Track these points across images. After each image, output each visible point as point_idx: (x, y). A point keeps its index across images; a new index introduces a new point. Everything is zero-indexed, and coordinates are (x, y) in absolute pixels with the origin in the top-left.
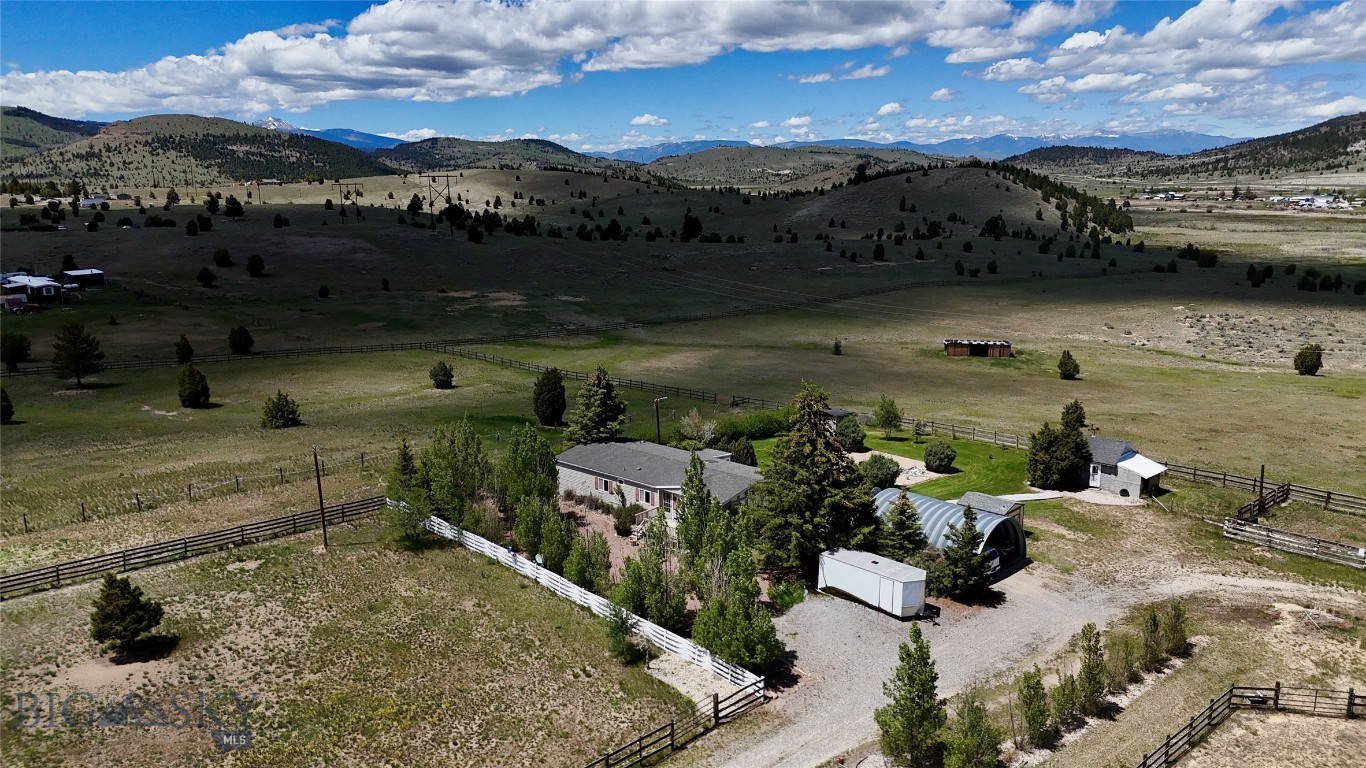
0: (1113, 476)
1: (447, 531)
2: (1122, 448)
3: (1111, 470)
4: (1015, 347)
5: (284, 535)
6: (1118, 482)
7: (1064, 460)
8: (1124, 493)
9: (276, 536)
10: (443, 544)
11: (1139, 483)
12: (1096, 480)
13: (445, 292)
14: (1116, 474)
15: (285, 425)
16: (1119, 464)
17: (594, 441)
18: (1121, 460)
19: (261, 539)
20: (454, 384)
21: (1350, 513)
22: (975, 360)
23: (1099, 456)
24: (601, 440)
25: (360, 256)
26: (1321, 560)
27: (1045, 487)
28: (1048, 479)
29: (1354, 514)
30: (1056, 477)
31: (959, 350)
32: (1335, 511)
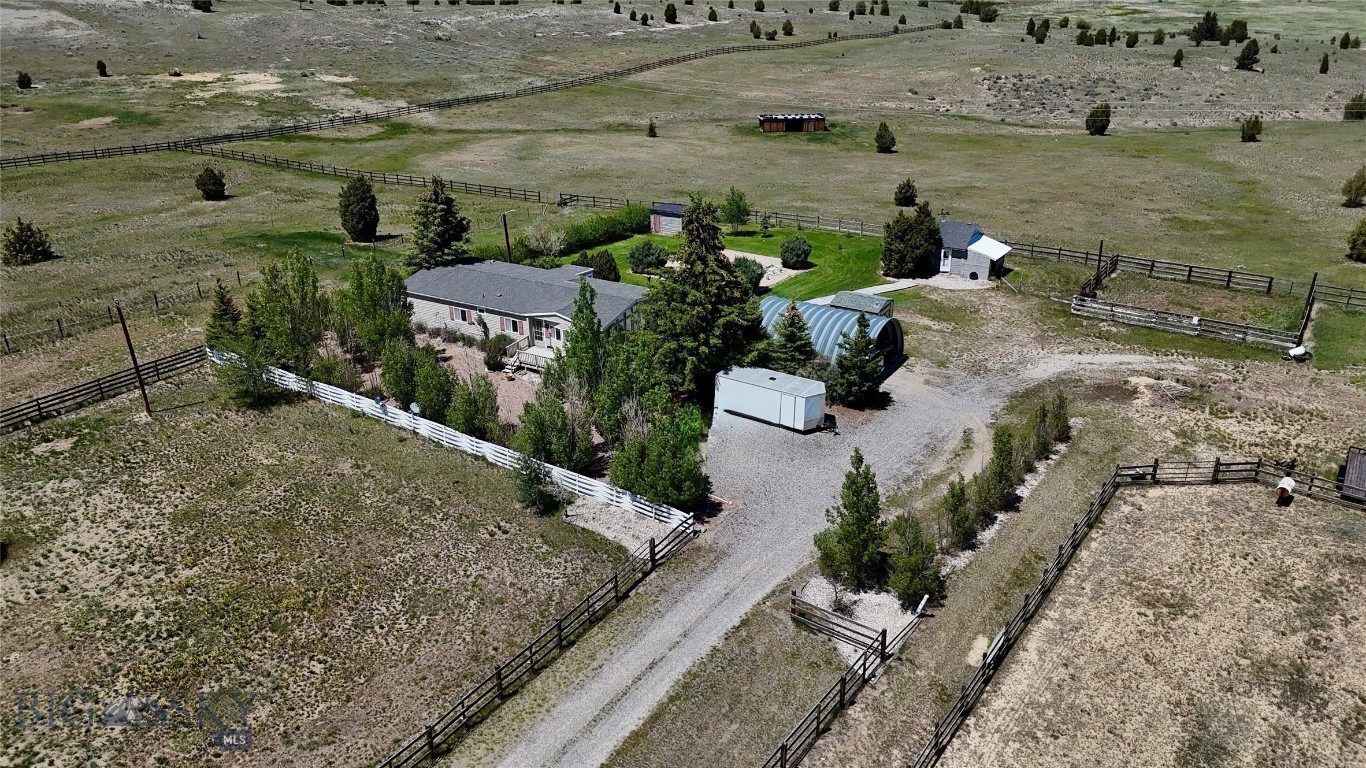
0: (963, 260)
1: (292, 381)
2: (972, 231)
3: (961, 254)
4: (830, 119)
5: (90, 403)
6: (966, 266)
7: (919, 248)
8: (974, 276)
9: (80, 406)
10: (289, 397)
11: (988, 265)
12: (946, 265)
13: (179, 75)
14: (966, 258)
15: (34, 260)
16: (970, 248)
17: (437, 264)
18: (971, 243)
19: (63, 411)
20: (226, 193)
21: (1172, 280)
22: (791, 135)
23: (949, 241)
24: (446, 264)
25: (60, 32)
26: (1159, 330)
27: (898, 276)
28: (902, 268)
29: (1175, 280)
30: (910, 265)
31: (774, 125)
32: (1158, 278)
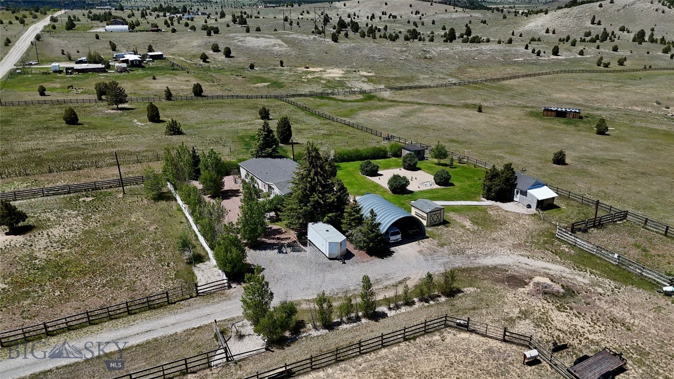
2: (533, 182)
3: (524, 193)
5: (115, 187)
6: (527, 200)
7: (497, 186)
8: (529, 206)
9: (111, 187)
11: (536, 202)
12: (517, 198)
13: (308, 68)
14: (526, 196)
15: (174, 134)
16: (528, 191)
18: (529, 189)
19: (104, 188)
20: (270, 118)
21: (656, 232)
23: (520, 186)
26: (597, 257)
27: (488, 199)
28: (489, 195)
30: (493, 194)
31: (549, 113)
32: (648, 229)
